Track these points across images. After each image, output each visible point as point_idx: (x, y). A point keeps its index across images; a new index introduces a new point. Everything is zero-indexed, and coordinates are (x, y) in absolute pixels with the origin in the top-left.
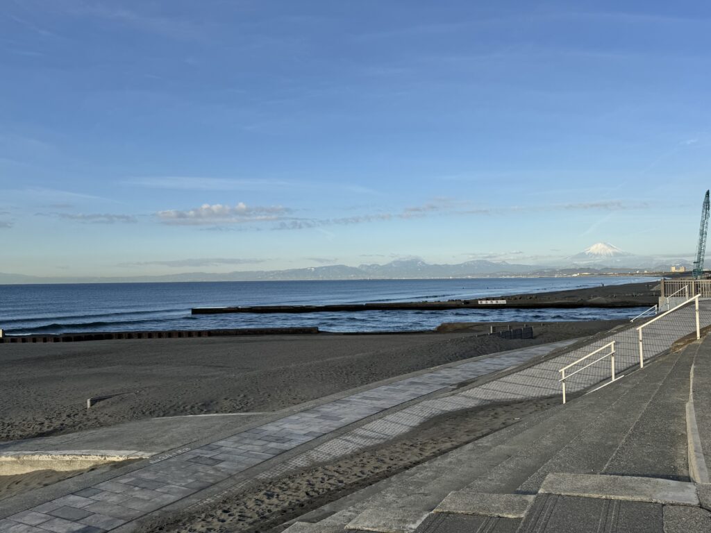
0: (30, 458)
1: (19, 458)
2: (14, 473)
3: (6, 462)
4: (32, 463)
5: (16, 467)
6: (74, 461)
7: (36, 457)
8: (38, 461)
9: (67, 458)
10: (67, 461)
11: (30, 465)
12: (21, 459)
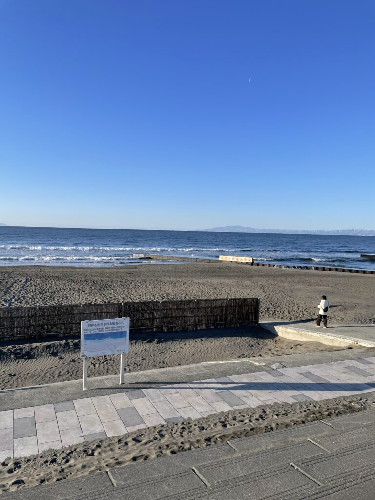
0: (306, 333)
1: (299, 332)
2: (296, 339)
3: (291, 332)
4: (306, 336)
5: (297, 336)
6: (335, 341)
7: (310, 333)
8: (311, 336)
9: (330, 338)
10: (330, 340)
11: (306, 337)
12: (300, 332)
